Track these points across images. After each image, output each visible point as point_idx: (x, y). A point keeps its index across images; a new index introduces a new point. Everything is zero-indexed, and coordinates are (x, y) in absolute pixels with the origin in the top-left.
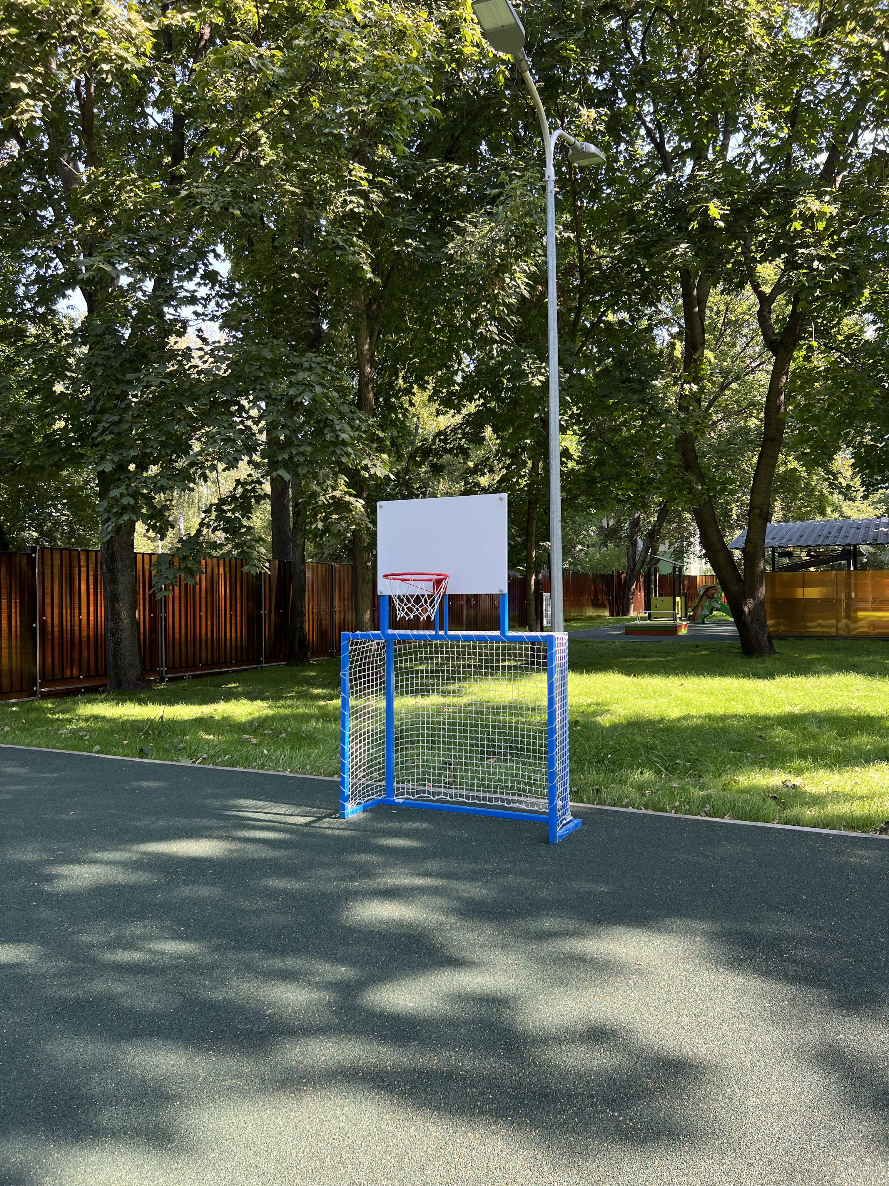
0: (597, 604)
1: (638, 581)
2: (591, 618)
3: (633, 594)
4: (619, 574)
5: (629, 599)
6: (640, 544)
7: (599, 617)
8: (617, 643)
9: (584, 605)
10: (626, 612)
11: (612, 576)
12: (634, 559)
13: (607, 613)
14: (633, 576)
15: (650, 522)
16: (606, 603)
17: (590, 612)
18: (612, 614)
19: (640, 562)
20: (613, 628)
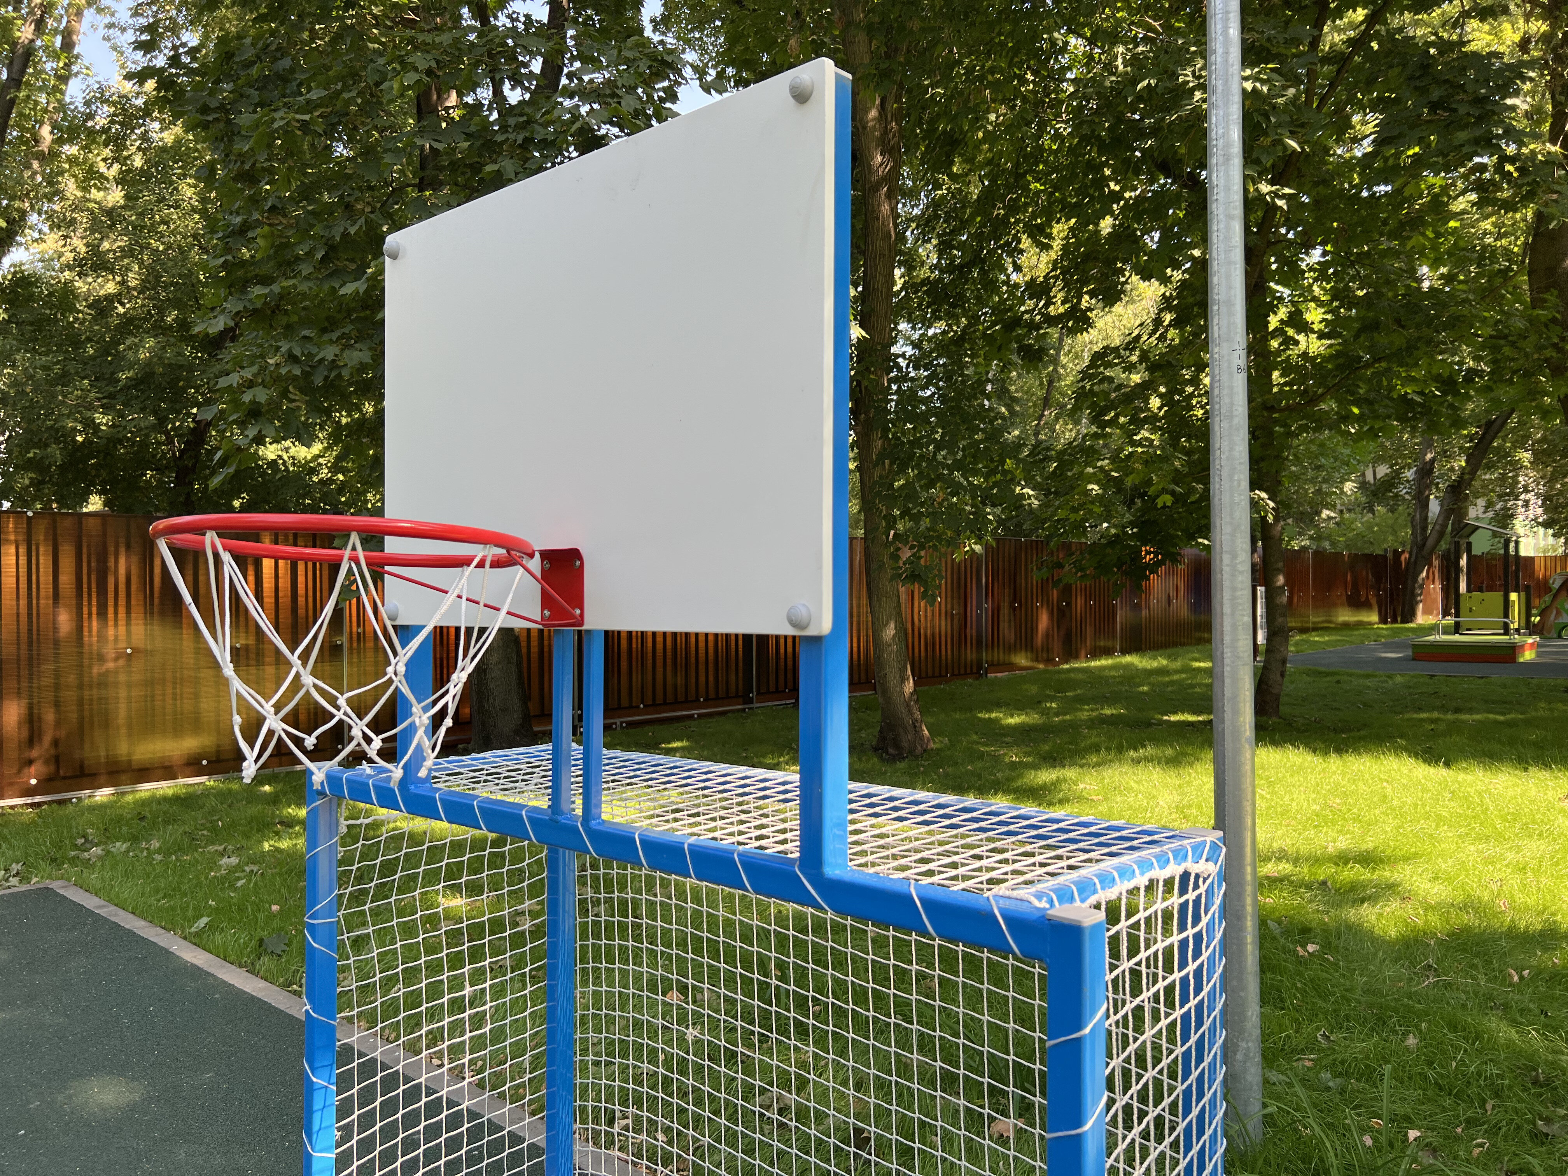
0: (1357, 603)
1: (1430, 565)
2: (1346, 626)
3: (1421, 587)
4: (1397, 554)
5: (1414, 596)
6: (1434, 507)
7: (1360, 625)
8: (1399, 679)
9: (1335, 605)
10: (1409, 616)
11: (1384, 557)
12: (1425, 529)
13: (1374, 618)
14: (1421, 556)
15: (1452, 469)
16: (1373, 601)
17: (1345, 616)
18: (1383, 620)
19: (1435, 535)
20: (1388, 647)
